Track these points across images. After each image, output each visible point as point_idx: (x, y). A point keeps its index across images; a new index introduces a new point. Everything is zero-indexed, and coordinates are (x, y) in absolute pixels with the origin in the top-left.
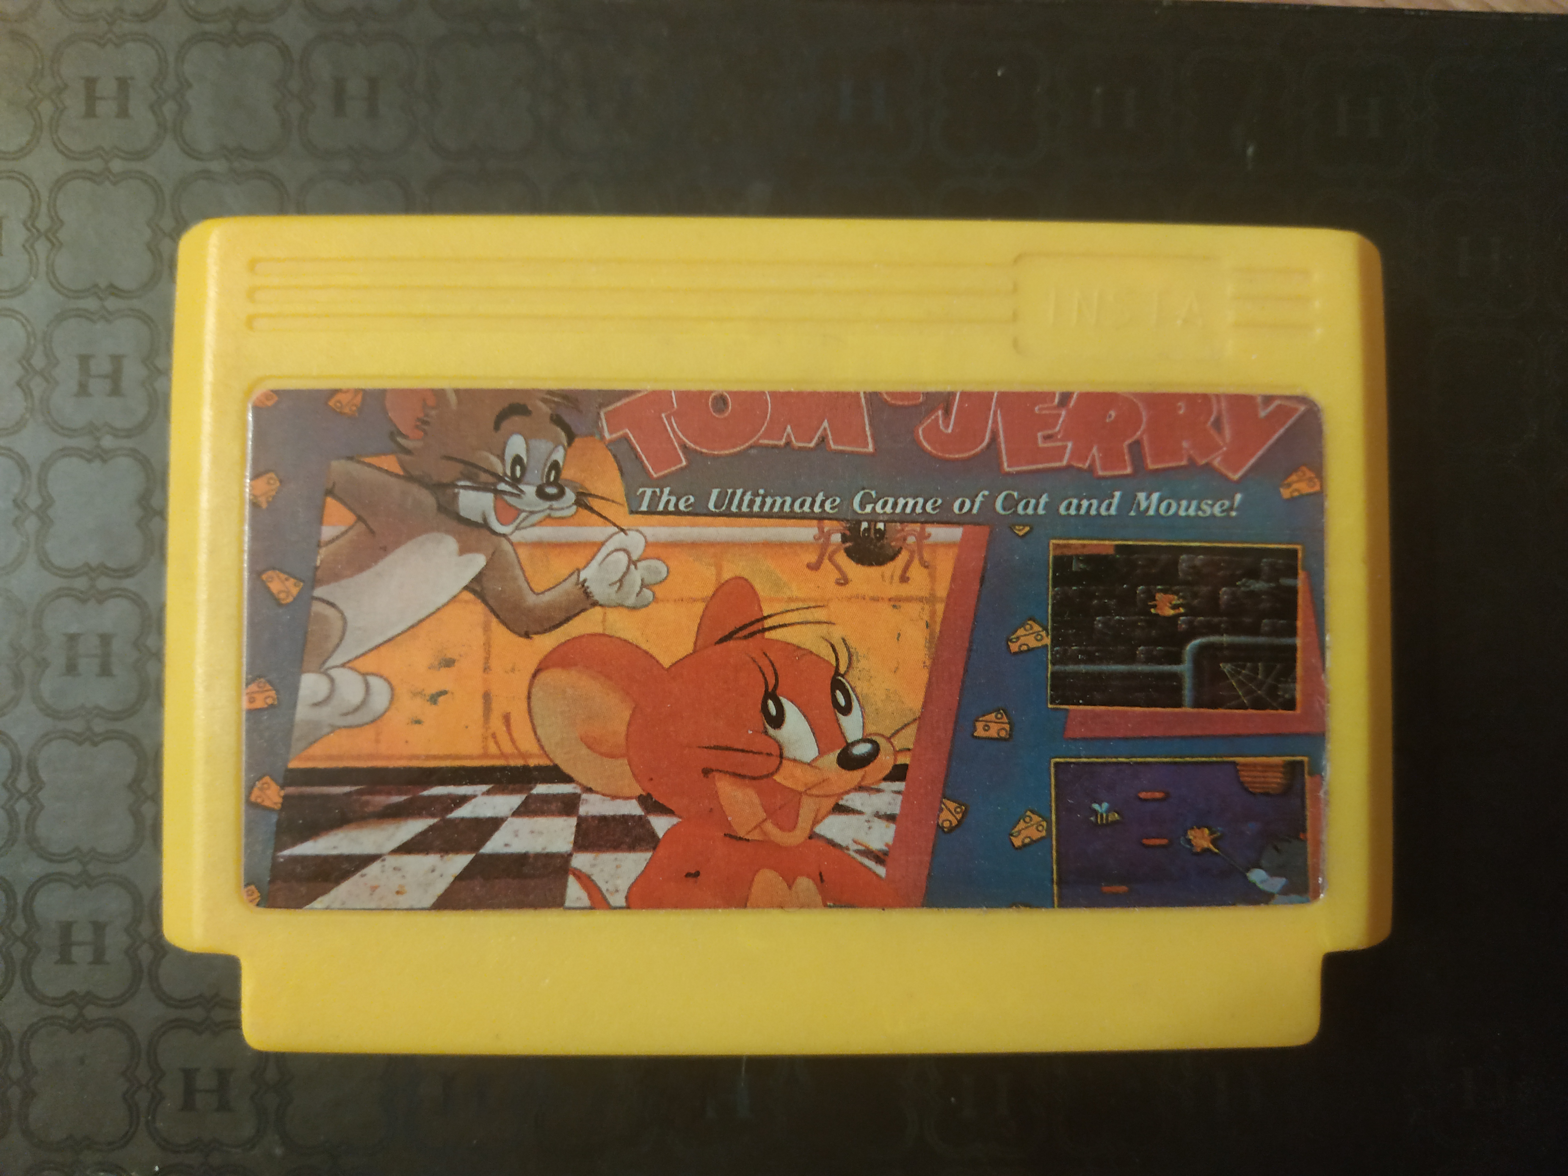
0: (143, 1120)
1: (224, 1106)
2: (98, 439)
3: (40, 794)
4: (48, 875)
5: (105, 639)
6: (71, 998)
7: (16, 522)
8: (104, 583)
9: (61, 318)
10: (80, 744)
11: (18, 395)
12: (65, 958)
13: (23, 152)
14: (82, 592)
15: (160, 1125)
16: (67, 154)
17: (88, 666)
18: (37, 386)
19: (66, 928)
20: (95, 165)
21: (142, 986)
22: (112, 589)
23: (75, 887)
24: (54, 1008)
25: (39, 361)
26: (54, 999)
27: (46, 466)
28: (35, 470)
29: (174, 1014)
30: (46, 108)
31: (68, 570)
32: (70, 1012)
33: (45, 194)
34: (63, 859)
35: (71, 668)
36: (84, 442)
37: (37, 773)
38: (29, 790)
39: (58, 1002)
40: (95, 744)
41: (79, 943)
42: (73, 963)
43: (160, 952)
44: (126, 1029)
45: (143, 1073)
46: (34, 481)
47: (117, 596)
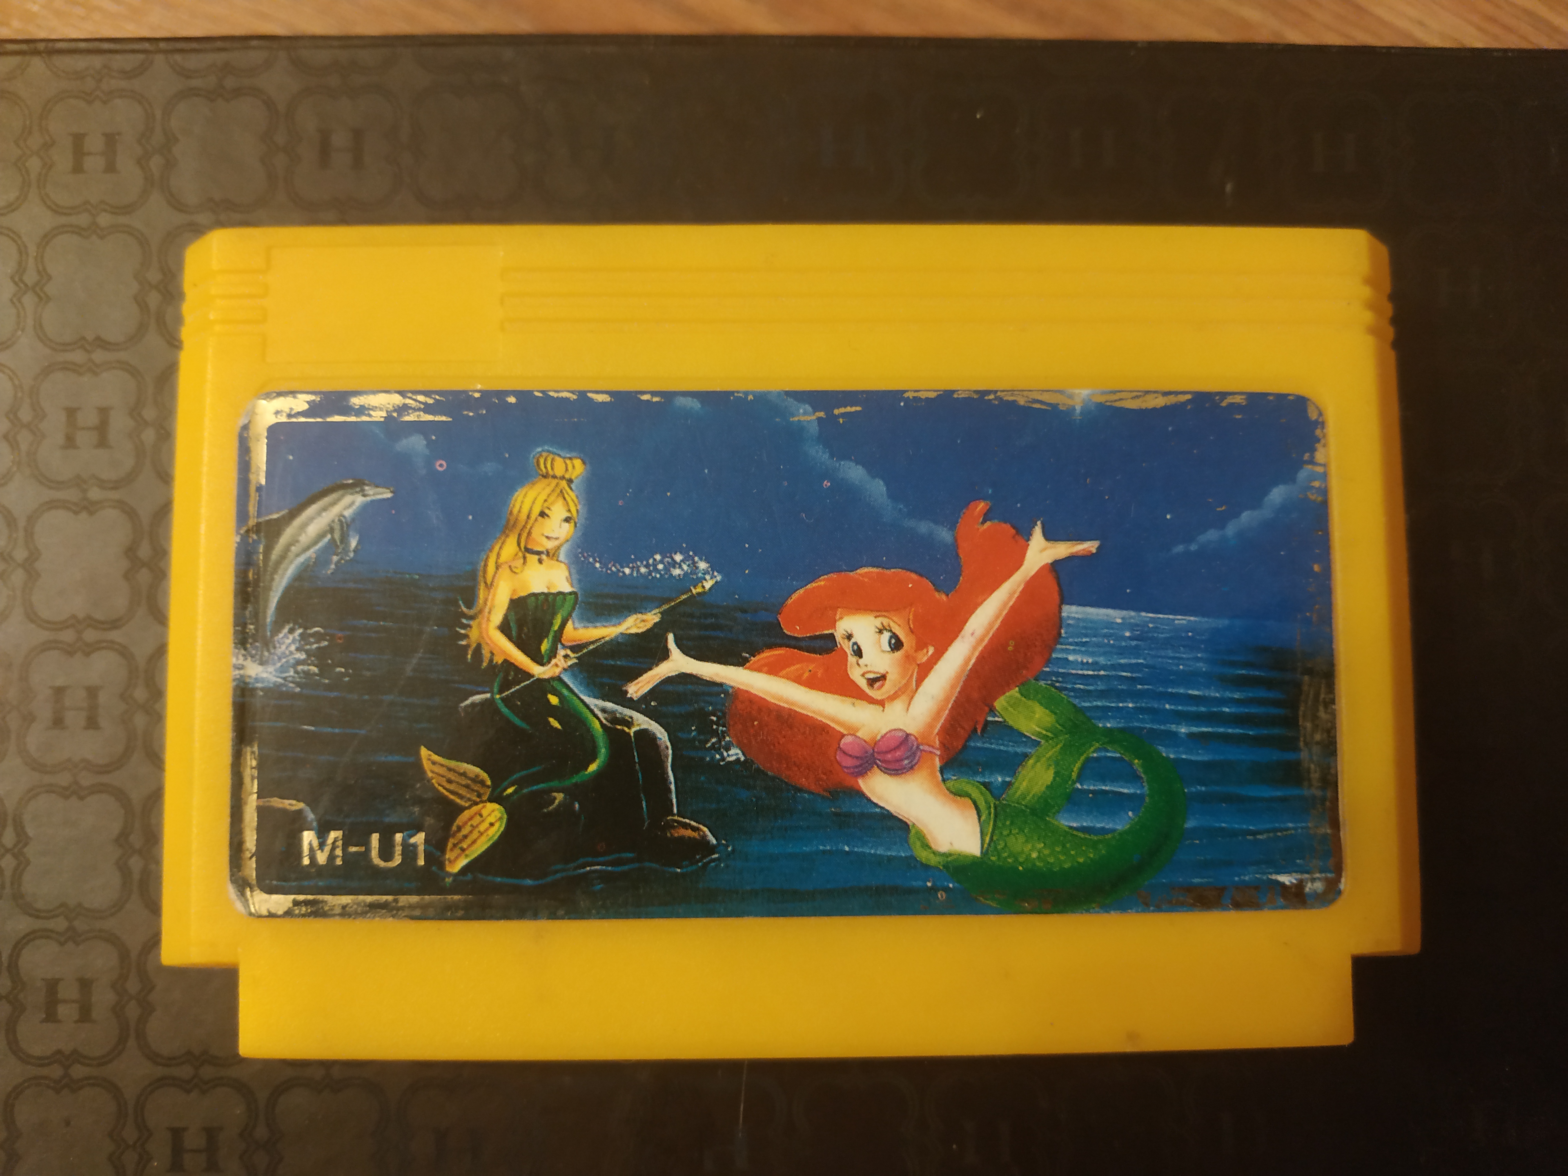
1: (213, 1166)
2: (85, 491)
3: (25, 850)
4: (33, 932)
5: (92, 692)
6: (58, 1057)
8: (90, 635)
9: (47, 371)
10: (67, 798)
11: (5, 447)
12: (51, 1017)
13: (11, 207)
14: (68, 645)
16: (56, 210)
17: (75, 719)
18: (25, 439)
19: (52, 986)
20: (83, 220)
21: (129, 1044)
22: (99, 642)
23: (62, 944)
24: (40, 1068)
25: (25, 415)
26: (40, 1058)
27: (32, 519)
28: (22, 523)
29: (160, 1071)
30: (34, 164)
31: (54, 623)
32: (56, 1071)
33: (32, 249)
34: (49, 915)
35: (58, 722)
36: (71, 495)
37: (23, 828)
38: (15, 846)
39: (43, 1061)
40: (81, 798)
41: (65, 1001)
42: (59, 1021)
43: (147, 1009)
44: (113, 1088)
45: (130, 1134)
46: (21, 534)
47: (104, 648)
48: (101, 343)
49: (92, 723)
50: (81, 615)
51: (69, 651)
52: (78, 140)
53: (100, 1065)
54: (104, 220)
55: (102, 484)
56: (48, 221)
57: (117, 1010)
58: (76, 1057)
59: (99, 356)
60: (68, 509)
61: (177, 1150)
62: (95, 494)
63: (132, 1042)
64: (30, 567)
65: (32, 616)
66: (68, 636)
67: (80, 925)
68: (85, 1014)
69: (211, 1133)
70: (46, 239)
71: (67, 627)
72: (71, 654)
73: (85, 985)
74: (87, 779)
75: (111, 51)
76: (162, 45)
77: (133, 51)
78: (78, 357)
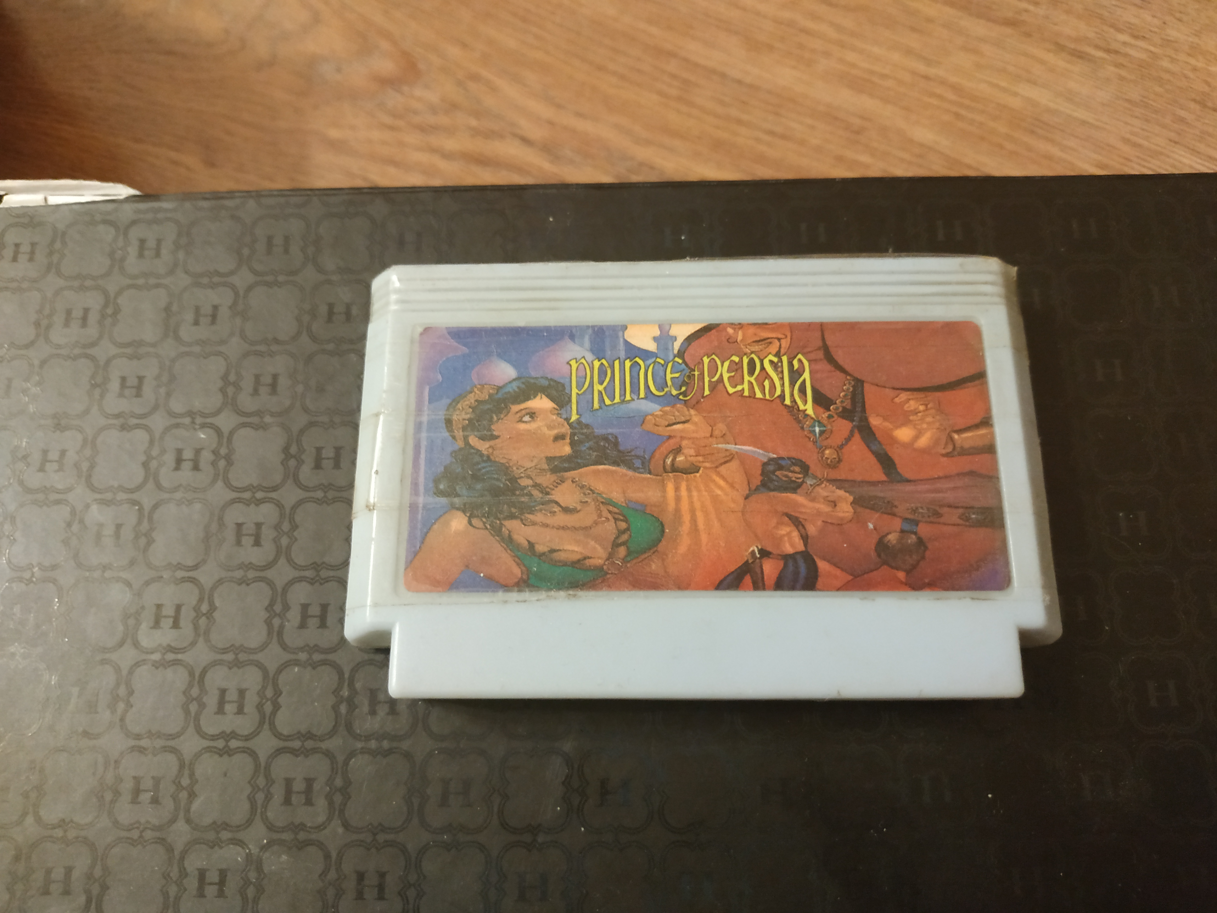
0: (259, 811)
1: (309, 802)
2: (262, 418)
3: (214, 614)
4: (215, 661)
5: (259, 525)
6: (223, 735)
7: (214, 464)
8: (259, 495)
9: (246, 355)
10: (240, 584)
11: (220, 396)
12: (220, 710)
13: (232, 273)
14: (247, 500)
15: (269, 814)
16: (255, 273)
17: (248, 541)
18: (230, 390)
19: (223, 692)
20: (270, 278)
21: (265, 727)
22: (265, 498)
23: (230, 668)
24: (211, 742)
25: (232, 378)
26: (212, 736)
27: (232, 433)
28: (226, 434)
29: (282, 744)
30: (246, 251)
31: (240, 488)
32: (220, 744)
33: (241, 293)
34: (225, 651)
35: (239, 543)
36: (255, 420)
37: (213, 602)
38: (208, 611)
39: (214, 738)
40: (248, 585)
41: (229, 702)
42: (225, 714)
43: (277, 707)
44: (252, 754)
45: (261, 781)
46: (225, 440)
47: (266, 502)
48: (276, 341)
49: (257, 543)
50: (255, 485)
51: (247, 503)
52: (270, 240)
53: (246, 740)
54: (281, 278)
55: (272, 415)
56: (251, 278)
57: (260, 707)
58: (233, 735)
59: (275, 348)
60: (252, 427)
61: (289, 792)
62: (268, 419)
63: (266, 726)
64: (229, 459)
65: (228, 485)
66: (247, 495)
67: (242, 657)
68: (240, 711)
69: (309, 782)
70: (250, 289)
71: (247, 490)
72: (248, 505)
73: (242, 693)
74: (251, 574)
75: (289, 196)
76: (317, 192)
77: (301, 196)
78: (262, 348)
